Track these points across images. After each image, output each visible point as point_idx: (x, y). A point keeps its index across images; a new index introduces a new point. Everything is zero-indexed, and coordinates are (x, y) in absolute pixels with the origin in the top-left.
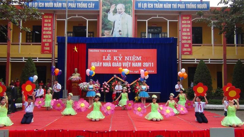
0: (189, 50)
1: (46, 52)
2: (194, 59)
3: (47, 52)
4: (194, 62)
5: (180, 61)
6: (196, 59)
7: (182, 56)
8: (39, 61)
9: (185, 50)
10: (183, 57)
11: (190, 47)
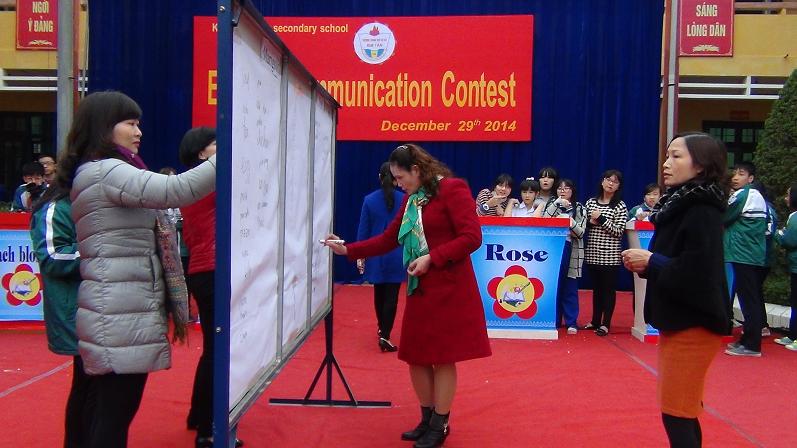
0: (719, 31)
1: (37, 42)
2: (741, 80)
3: (43, 42)
4: (741, 91)
5: (671, 89)
6: (749, 79)
7: (682, 61)
8: (8, 83)
9: (697, 30)
10: (689, 67)
11: (724, 18)
